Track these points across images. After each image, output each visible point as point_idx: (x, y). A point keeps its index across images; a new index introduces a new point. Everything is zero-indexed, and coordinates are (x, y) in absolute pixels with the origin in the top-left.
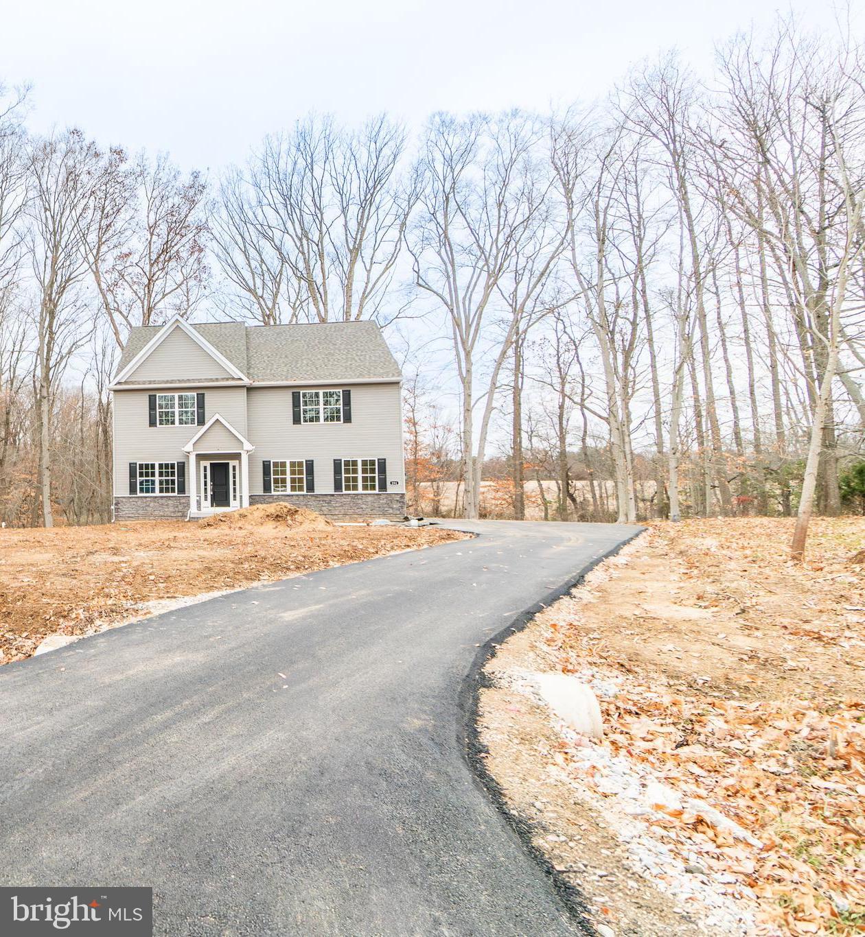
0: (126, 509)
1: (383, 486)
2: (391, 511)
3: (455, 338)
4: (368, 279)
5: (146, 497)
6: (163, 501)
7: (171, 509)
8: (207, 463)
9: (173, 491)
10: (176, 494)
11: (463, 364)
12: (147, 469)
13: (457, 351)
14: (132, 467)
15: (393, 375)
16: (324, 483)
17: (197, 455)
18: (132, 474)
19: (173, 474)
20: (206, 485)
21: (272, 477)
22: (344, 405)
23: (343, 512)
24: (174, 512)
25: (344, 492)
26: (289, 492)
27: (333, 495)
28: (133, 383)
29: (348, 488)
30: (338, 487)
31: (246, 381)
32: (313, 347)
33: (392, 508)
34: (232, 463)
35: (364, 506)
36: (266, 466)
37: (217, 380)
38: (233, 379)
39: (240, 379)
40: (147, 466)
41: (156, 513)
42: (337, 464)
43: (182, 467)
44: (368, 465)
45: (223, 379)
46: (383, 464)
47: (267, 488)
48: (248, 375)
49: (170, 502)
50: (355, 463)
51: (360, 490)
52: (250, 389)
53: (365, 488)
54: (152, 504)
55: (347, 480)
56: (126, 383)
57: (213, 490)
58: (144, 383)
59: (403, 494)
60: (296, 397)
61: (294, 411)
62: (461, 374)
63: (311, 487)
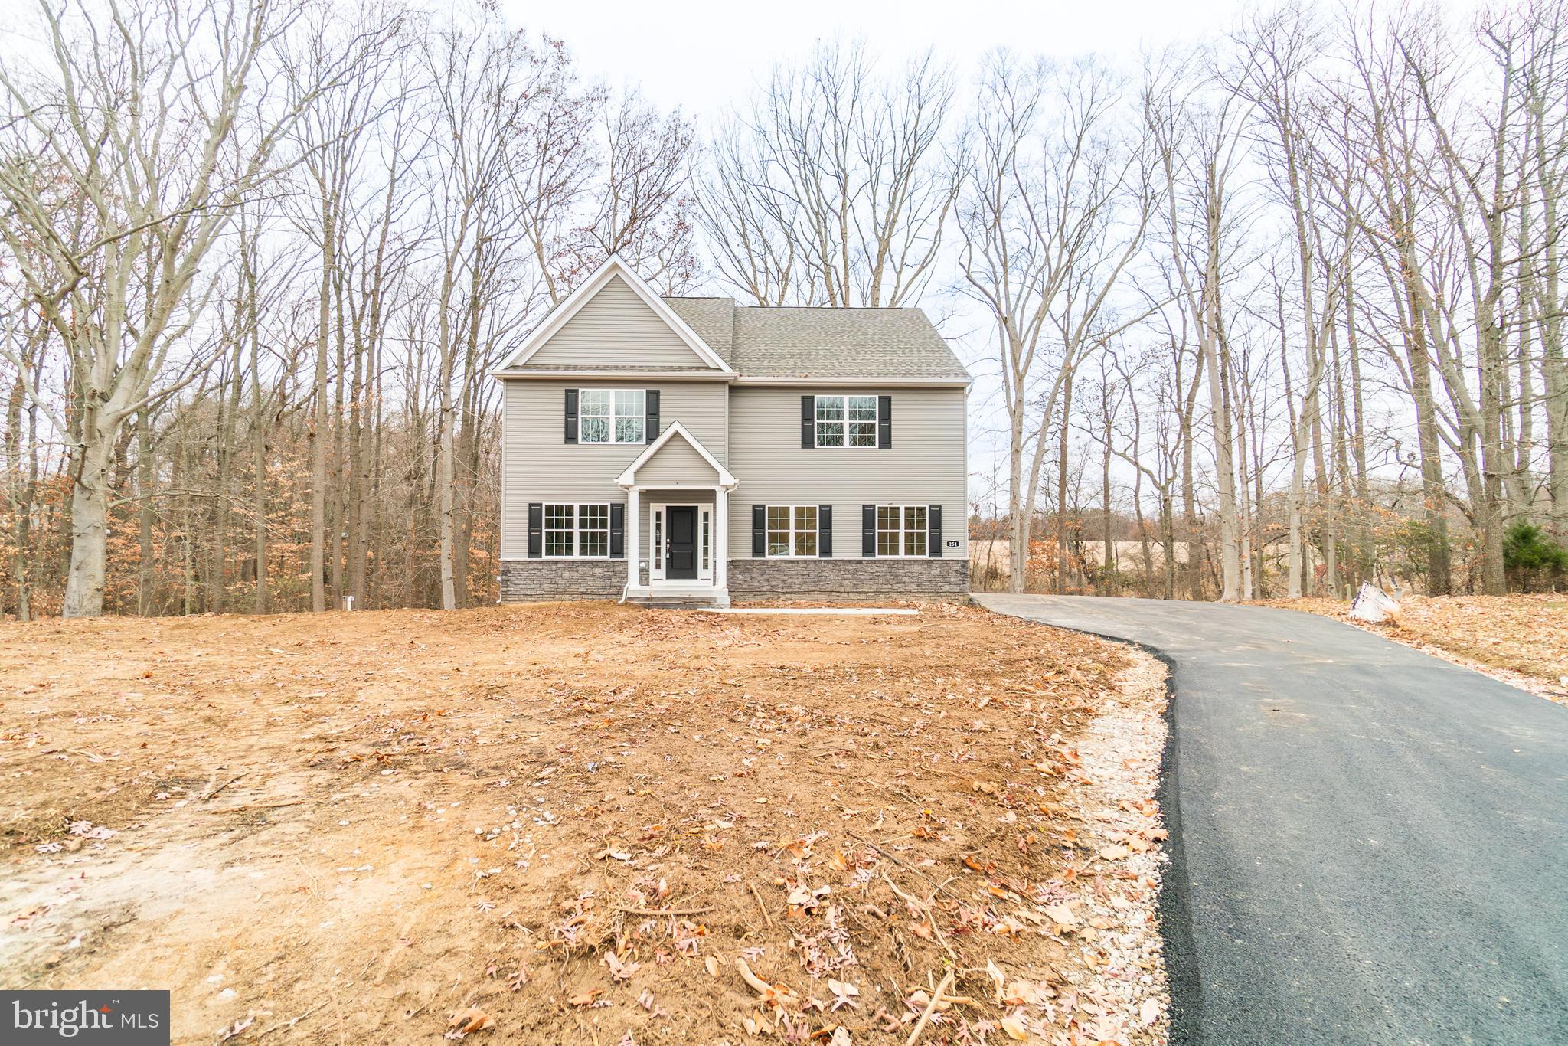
0: (521, 582)
1: (936, 550)
2: (947, 587)
3: (1003, 360)
4: (898, 282)
5: (557, 562)
6: (586, 569)
7: (600, 582)
8: (662, 507)
9: (603, 552)
10: (607, 557)
11: (1013, 394)
12: (559, 515)
13: (1006, 375)
14: (534, 511)
15: (957, 376)
16: (847, 543)
17: (642, 494)
18: (534, 523)
19: (603, 525)
20: (658, 543)
21: (767, 531)
22: (881, 420)
23: (874, 588)
24: (604, 588)
25: (878, 557)
26: (792, 556)
27: (860, 562)
28: (536, 367)
29: (883, 551)
30: (868, 548)
31: (728, 372)
32: (833, 335)
33: (949, 583)
34: (702, 508)
35: (907, 579)
36: (758, 513)
37: (680, 369)
38: (707, 368)
39: (720, 369)
40: (559, 509)
41: (574, 588)
42: (868, 513)
43: (619, 512)
44: (915, 515)
45: (690, 369)
46: (936, 514)
47: (758, 549)
48: (733, 366)
49: (597, 571)
50: (895, 511)
51: (902, 555)
52: (736, 390)
53: (909, 550)
54: (566, 575)
55: (883, 537)
56: (525, 366)
57: (670, 551)
58: (557, 368)
59: (966, 562)
60: (807, 405)
61: (803, 427)
62: (1009, 405)
63: (826, 549)
